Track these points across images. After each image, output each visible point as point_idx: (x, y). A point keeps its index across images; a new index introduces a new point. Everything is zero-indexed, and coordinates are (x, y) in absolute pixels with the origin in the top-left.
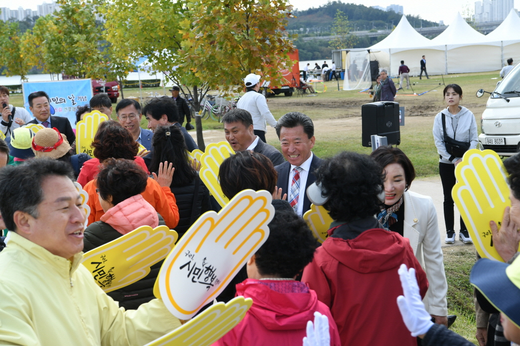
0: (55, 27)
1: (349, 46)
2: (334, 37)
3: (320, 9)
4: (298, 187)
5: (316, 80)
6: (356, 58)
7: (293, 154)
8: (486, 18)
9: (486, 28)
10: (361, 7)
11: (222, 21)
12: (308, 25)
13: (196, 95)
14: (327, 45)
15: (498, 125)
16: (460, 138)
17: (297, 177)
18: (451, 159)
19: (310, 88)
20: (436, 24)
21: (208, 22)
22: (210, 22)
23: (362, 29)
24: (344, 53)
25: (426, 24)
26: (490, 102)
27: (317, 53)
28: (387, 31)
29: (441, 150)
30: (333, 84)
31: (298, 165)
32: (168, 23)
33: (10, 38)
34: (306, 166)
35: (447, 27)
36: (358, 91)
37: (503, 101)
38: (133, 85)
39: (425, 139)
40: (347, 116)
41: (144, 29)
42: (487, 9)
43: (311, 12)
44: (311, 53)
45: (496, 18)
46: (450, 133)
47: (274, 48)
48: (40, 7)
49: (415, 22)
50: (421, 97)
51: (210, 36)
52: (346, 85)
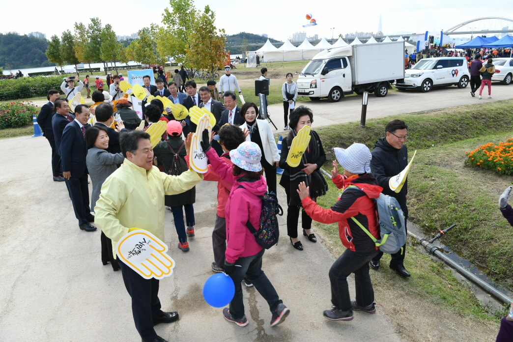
0: (138, 45)
1: (248, 50)
2: (242, 46)
3: (237, 35)
4: (231, 118)
5: (237, 63)
6: (251, 55)
7: (228, 106)
8: (297, 40)
9: (297, 44)
10: (252, 34)
11: (200, 45)
12: (233, 41)
13: (192, 70)
14: (240, 49)
15: (302, 85)
16: (291, 93)
17: (231, 115)
18: (288, 100)
19: (234, 66)
20: (279, 42)
21: (196, 46)
22: (196, 45)
23: (253, 43)
24: (246, 53)
25: (276, 41)
26: (300, 76)
27: (236, 52)
28: (262, 44)
29: (284, 97)
30: (243, 64)
31: (231, 110)
32: (180, 45)
33: (121, 49)
34: (234, 110)
35: (284, 43)
36: (252, 68)
37: (304, 76)
38: (168, 65)
39: (276, 88)
40: (248, 78)
41: (171, 47)
42: (297, 37)
43: (234, 36)
44: (234, 52)
45: (300, 40)
46: (288, 91)
47: (220, 55)
48: (132, 35)
49: (272, 41)
50: (275, 71)
51: (197, 51)
52: (248, 65)
